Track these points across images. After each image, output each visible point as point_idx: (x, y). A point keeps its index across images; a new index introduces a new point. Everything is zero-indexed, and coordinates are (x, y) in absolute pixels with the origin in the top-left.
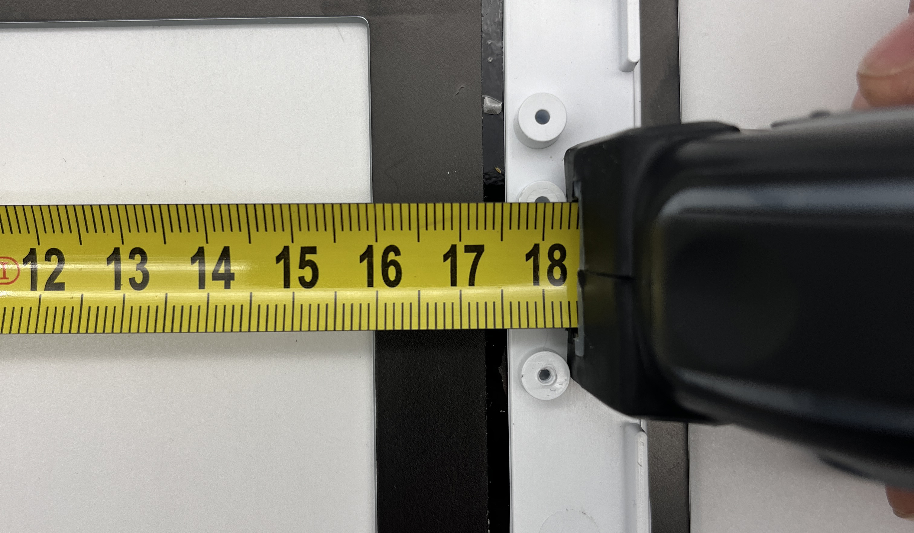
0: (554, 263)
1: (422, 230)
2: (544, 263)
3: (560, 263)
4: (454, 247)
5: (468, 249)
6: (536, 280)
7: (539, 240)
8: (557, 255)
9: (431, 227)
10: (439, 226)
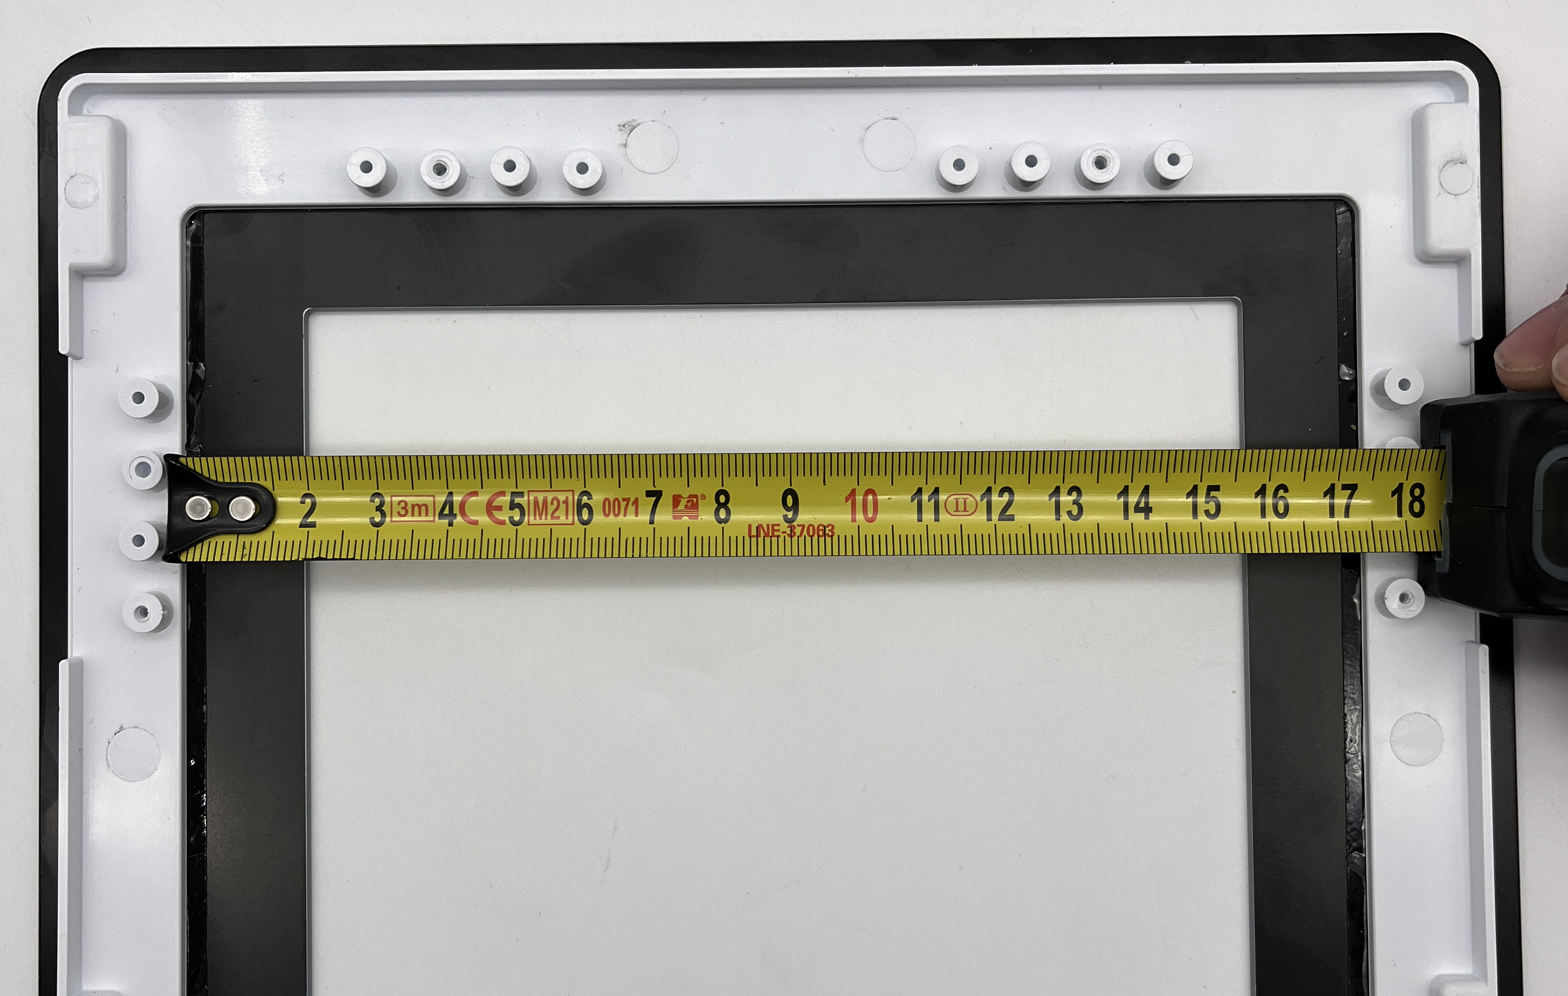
0: (1415, 499)
1: (1309, 471)
2: (1407, 499)
3: (1419, 499)
4: (1333, 486)
5: (1345, 487)
6: (1400, 514)
7: (1403, 480)
8: (1417, 492)
9: (1316, 469)
10: (1323, 468)
